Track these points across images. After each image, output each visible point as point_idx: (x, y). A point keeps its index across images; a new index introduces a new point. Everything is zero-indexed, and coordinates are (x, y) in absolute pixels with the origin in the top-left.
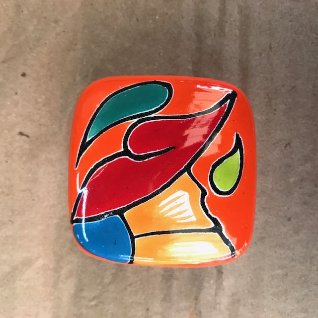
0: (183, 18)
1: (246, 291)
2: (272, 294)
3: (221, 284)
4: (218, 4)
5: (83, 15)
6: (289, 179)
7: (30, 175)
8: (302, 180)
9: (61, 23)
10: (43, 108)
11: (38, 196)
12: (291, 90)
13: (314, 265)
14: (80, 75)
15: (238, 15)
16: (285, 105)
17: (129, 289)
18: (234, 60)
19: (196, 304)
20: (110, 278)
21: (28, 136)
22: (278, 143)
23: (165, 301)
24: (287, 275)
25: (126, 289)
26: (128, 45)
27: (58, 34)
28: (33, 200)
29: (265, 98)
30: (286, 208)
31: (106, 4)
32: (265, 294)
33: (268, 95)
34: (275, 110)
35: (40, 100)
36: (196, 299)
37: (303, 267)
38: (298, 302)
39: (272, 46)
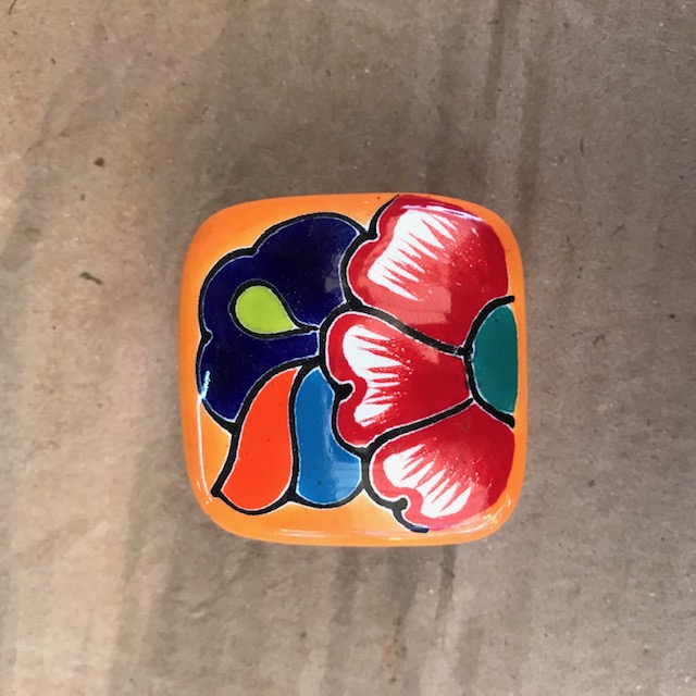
0: (416, 76)
1: (497, 617)
2: (546, 626)
3: (449, 598)
4: (487, 54)
5: (222, 54)
6: (598, 404)
7: (97, 358)
8: (622, 411)
9: (179, 68)
10: (133, 229)
11: (109, 398)
12: (615, 233)
13: (633, 576)
14: (209, 172)
15: (524, 78)
16: (601, 261)
17: (270, 592)
18: (509, 165)
19: (397, 632)
20: (236, 568)
21: (98, 282)
22: (581, 333)
23: (338, 621)
24: (578, 591)
25: (265, 593)
26: (305, 121)
27: (172, 89)
28: (100, 405)
29: (563, 246)
30: (586, 461)
31: (270, 36)
32: (532, 624)
33: (568, 239)
34: (581, 269)
35: (127, 214)
36: (399, 622)
37: (610, 579)
38: (596, 645)
39: (586, 145)
